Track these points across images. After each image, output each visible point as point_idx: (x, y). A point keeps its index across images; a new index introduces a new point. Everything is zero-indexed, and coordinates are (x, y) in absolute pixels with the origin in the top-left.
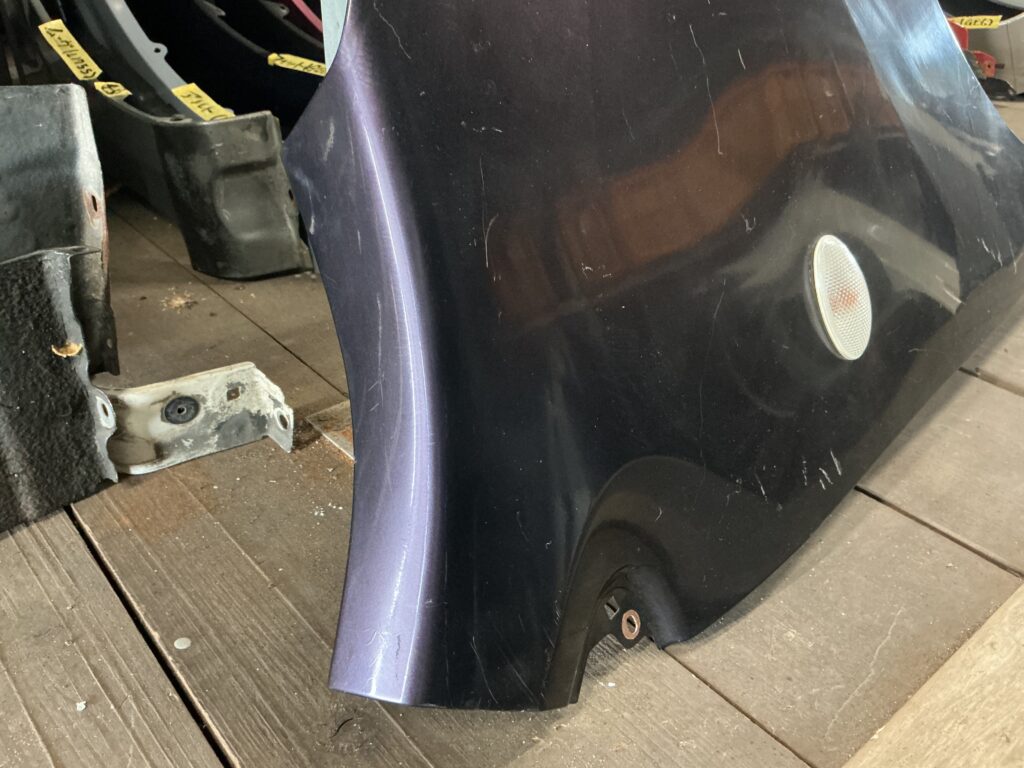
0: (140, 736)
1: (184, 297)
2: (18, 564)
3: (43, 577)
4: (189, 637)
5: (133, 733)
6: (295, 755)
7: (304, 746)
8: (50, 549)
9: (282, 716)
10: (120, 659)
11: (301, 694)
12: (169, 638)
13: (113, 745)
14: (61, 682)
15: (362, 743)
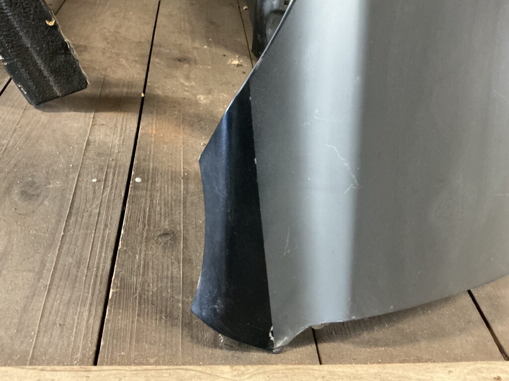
0: (103, 200)
1: (239, 61)
2: (111, 129)
4: (142, 180)
5: (102, 198)
6: (142, 234)
7: (147, 233)
8: (124, 128)
9: (149, 220)
10: (116, 174)
11: (161, 217)
12: (136, 176)
13: (93, 198)
14: (94, 172)
15: (166, 243)
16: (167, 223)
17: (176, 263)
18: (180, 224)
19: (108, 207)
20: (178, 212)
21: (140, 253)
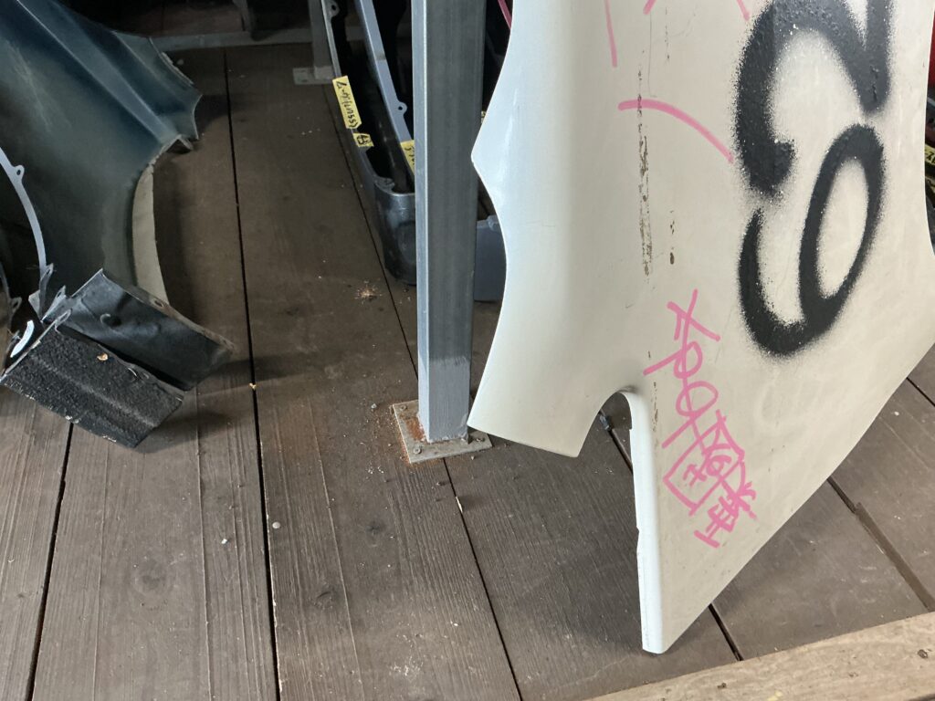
0: (241, 566)
1: (371, 290)
2: (225, 455)
3: (233, 465)
4: (281, 524)
5: (240, 563)
6: (298, 601)
7: (303, 597)
8: (241, 451)
9: (301, 578)
10: (248, 524)
11: (314, 572)
12: (273, 521)
13: (229, 566)
14: (221, 527)
15: (328, 606)
16: (323, 577)
17: (345, 630)
18: (339, 576)
19: (250, 573)
20: (334, 558)
21: (301, 627)
